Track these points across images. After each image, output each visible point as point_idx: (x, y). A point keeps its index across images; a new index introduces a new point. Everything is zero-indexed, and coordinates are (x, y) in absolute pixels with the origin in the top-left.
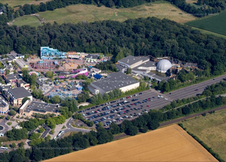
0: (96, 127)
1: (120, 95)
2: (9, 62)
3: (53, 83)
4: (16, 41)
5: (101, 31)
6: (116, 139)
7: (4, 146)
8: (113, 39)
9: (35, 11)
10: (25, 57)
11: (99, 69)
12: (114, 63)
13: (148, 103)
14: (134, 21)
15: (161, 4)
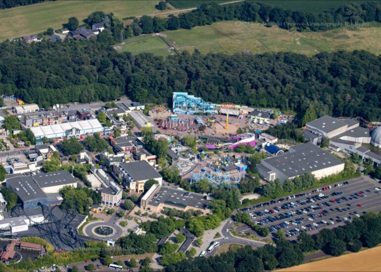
0: (273, 237)
1: (312, 184)
2: (119, 115)
3: (196, 157)
4: (131, 80)
5: (276, 70)
6: (308, 261)
7: (115, 263)
8: (297, 85)
9: (160, 28)
10: (145, 108)
11: (274, 135)
12: (299, 127)
13: (360, 200)
14: (331, 56)
15: (373, 28)
